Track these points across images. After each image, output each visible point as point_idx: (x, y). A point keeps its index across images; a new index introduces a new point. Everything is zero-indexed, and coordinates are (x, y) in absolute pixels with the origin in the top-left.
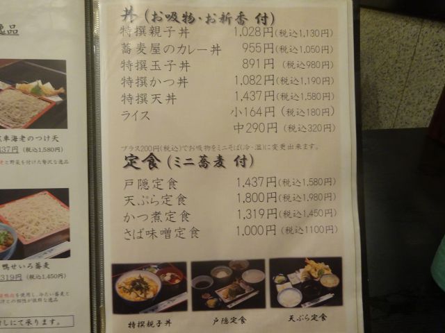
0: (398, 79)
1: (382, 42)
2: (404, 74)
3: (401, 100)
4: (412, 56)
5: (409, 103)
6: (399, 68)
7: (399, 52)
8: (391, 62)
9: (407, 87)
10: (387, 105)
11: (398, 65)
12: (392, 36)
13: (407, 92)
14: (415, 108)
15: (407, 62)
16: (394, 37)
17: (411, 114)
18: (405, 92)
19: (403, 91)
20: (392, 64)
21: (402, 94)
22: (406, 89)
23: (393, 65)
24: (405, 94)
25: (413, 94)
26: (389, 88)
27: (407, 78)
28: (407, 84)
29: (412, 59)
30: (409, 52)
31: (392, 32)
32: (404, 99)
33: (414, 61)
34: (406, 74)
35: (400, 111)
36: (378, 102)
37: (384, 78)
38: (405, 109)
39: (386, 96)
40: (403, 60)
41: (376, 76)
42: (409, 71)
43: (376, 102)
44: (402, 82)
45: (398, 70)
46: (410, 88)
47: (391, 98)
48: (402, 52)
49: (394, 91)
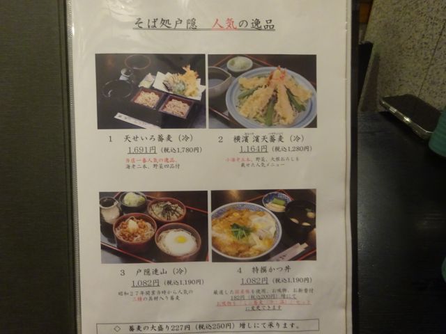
0: (423, 56)
1: (409, 14)
2: (431, 50)
3: (425, 79)
4: (440, 30)
5: (433, 83)
6: (426, 43)
7: (427, 26)
8: (417, 37)
9: (433, 65)
10: (410, 83)
11: (424, 40)
12: (420, 8)
13: (432, 71)
14: (439, 88)
15: (435, 37)
16: (422, 9)
17: (434, 95)
18: (430, 70)
19: (428, 68)
20: (418, 38)
21: (427, 72)
22: (432, 67)
23: (419, 40)
24: (429, 73)
25: (438, 73)
26: (413, 65)
27: (433, 55)
28: (433, 62)
29: (441, 35)
30: (438, 26)
31: (421, 3)
32: (428, 77)
33: (443, 37)
34: (433, 51)
35: (423, 91)
36: (400, 80)
37: (409, 54)
38: (428, 89)
39: (410, 73)
40: (431, 35)
41: (400, 52)
42: (436, 47)
43: (397, 80)
44: (428, 58)
45: (424, 45)
46: (435, 66)
47: (415, 76)
48: (430, 26)
49: (419, 68)
